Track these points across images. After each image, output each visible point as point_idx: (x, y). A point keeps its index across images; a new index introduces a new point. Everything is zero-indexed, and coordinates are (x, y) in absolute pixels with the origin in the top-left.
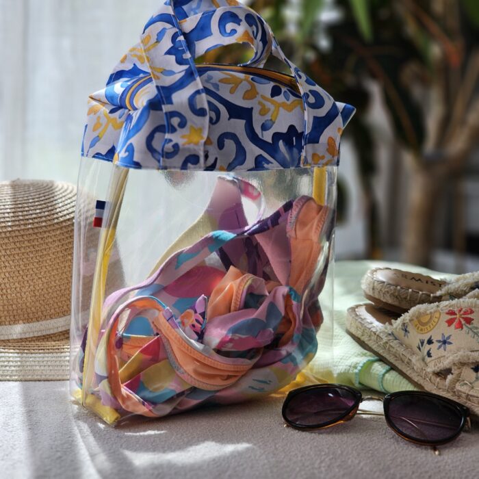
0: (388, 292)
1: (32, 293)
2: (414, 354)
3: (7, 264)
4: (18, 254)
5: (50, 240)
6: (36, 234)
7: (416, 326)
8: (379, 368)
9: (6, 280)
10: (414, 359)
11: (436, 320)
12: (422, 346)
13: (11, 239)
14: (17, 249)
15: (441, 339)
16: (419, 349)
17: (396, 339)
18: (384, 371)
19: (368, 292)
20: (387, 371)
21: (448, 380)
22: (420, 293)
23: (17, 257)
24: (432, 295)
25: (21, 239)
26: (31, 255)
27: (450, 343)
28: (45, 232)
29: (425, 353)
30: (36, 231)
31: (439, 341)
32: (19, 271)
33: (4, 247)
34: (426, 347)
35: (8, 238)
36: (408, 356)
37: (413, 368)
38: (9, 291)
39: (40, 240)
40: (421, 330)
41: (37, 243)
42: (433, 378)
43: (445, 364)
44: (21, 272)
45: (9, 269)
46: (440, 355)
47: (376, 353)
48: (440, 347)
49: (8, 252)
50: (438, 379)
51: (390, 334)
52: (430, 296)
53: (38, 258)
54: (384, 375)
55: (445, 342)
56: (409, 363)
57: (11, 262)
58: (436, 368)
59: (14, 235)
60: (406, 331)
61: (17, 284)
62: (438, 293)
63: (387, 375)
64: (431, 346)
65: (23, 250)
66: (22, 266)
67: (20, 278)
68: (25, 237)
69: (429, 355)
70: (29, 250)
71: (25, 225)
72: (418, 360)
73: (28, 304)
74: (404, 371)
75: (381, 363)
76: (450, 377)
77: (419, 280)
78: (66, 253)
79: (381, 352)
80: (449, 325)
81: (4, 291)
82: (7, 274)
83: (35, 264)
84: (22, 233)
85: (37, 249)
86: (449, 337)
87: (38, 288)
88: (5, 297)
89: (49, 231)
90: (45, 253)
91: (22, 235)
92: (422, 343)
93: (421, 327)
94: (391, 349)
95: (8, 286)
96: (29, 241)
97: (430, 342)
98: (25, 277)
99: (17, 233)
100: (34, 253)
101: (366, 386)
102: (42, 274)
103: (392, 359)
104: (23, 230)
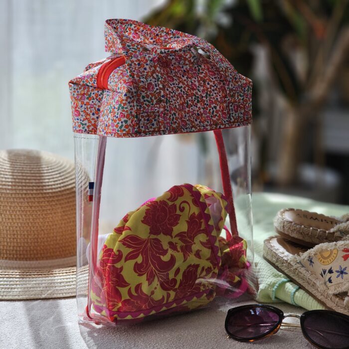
0: (295, 229)
1: (36, 240)
2: (317, 279)
3: (20, 217)
4: (29, 211)
5: (54, 203)
6: (44, 198)
7: (319, 259)
8: (290, 287)
9: (18, 229)
10: (318, 283)
11: (335, 255)
12: (324, 274)
13: (25, 199)
14: (29, 208)
15: (338, 269)
16: (322, 276)
17: (303, 266)
18: (294, 290)
19: (279, 229)
20: (297, 290)
21: (345, 301)
22: (319, 230)
23: (28, 213)
24: (327, 232)
25: (33, 200)
26: (39, 213)
27: (346, 273)
28: (51, 197)
29: (327, 279)
30: (44, 196)
31: (337, 272)
32: (28, 223)
33: (20, 205)
34: (328, 276)
35: (24, 198)
36: (313, 280)
37: (318, 290)
38: (19, 236)
39: (46, 202)
40: (324, 262)
41: (44, 205)
42: (333, 298)
43: (343, 289)
44: (30, 224)
45: (21, 221)
46: (338, 282)
47: (287, 276)
48: (338, 276)
49: (22, 209)
50: (337, 299)
51: (298, 263)
52: (325, 232)
53: (43, 215)
54: (295, 293)
55: (342, 272)
56: (314, 285)
57: (23, 216)
58: (336, 291)
59: (28, 197)
60: (311, 262)
61: (25, 232)
62: (332, 230)
63: (297, 293)
64: (332, 274)
65: (33, 209)
66: (31, 220)
67: (29, 228)
68: (36, 199)
69: (330, 281)
70: (38, 209)
71: (37, 190)
72: (322, 284)
73: (32, 248)
74: (310, 291)
75: (292, 283)
76: (346, 299)
77: (316, 219)
78: (64, 214)
79: (291, 275)
80: (345, 260)
81: (16, 236)
82: (19, 224)
83: (41, 220)
84: (34, 196)
85: (44, 208)
86: (345, 269)
87: (40, 237)
88: (15, 240)
89: (53, 197)
90: (49, 212)
91: (34, 198)
92: (325, 272)
93: (323, 260)
94: (300, 274)
95: (19, 232)
96: (38, 202)
97: (331, 271)
98: (32, 228)
99: (30, 196)
100: (41, 211)
101: (280, 300)
102: (45, 227)
103: (300, 282)
104: (35, 194)
